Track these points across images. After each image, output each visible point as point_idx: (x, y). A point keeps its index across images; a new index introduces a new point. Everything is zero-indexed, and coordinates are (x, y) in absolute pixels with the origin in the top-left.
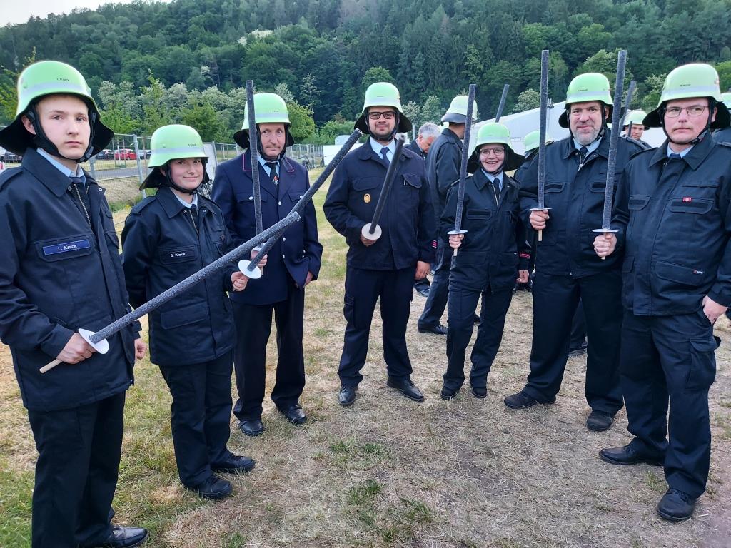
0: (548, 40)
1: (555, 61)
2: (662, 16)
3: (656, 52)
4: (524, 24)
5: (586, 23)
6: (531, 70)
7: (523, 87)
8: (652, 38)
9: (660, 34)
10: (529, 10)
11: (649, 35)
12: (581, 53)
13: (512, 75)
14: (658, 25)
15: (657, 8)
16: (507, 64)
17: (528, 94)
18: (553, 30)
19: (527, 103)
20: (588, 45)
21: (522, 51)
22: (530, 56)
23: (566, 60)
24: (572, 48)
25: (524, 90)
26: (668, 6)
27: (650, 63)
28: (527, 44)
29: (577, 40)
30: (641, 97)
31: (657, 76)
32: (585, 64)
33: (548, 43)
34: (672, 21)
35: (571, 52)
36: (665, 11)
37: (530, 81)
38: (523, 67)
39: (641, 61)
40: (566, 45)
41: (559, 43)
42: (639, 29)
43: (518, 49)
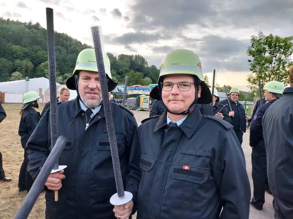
0: (24, 53)
1: (28, 62)
2: (68, 53)
3: (67, 65)
4: (12, 44)
5: (39, 50)
6: (17, 64)
7: (14, 70)
8: (65, 60)
9: (68, 59)
10: (14, 40)
11: (64, 59)
12: (39, 61)
13: (8, 65)
14: (67, 56)
15: (66, 50)
16: (5, 60)
17: (16, 74)
18: (26, 50)
19: (16, 77)
20: (41, 58)
21: (12, 55)
22: (16, 58)
23: (33, 63)
24: (35, 59)
25: (15, 72)
26: (69, 51)
27: (65, 68)
28: (14, 53)
29: (37, 55)
30: (63, 80)
31: (68, 73)
32: (41, 65)
33: (25, 54)
34: (71, 56)
35: (35, 60)
36: (68, 52)
37: (17, 68)
38: (13, 62)
39: (62, 67)
40: (32, 56)
41: (29, 55)
42: (60, 56)
43: (10, 54)
